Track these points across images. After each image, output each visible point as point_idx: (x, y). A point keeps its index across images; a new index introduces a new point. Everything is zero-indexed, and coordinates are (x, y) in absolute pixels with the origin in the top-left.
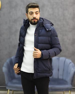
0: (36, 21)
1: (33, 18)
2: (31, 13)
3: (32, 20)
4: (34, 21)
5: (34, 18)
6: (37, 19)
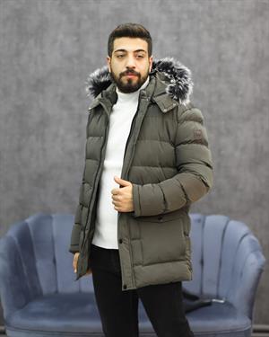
0: (135, 80)
1: (125, 70)
2: (121, 53)
3: (122, 75)
4: (130, 81)
5: (130, 71)
6: (139, 75)
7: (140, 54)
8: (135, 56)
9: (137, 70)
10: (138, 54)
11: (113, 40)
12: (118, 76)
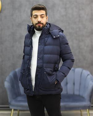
0: (41, 26)
1: (37, 22)
2: (35, 16)
3: (36, 24)
4: (39, 26)
5: (39, 22)
6: (43, 24)
7: (43, 16)
8: (41, 17)
9: (42, 22)
10: (42, 16)
11: (32, 11)
12: (35, 25)
